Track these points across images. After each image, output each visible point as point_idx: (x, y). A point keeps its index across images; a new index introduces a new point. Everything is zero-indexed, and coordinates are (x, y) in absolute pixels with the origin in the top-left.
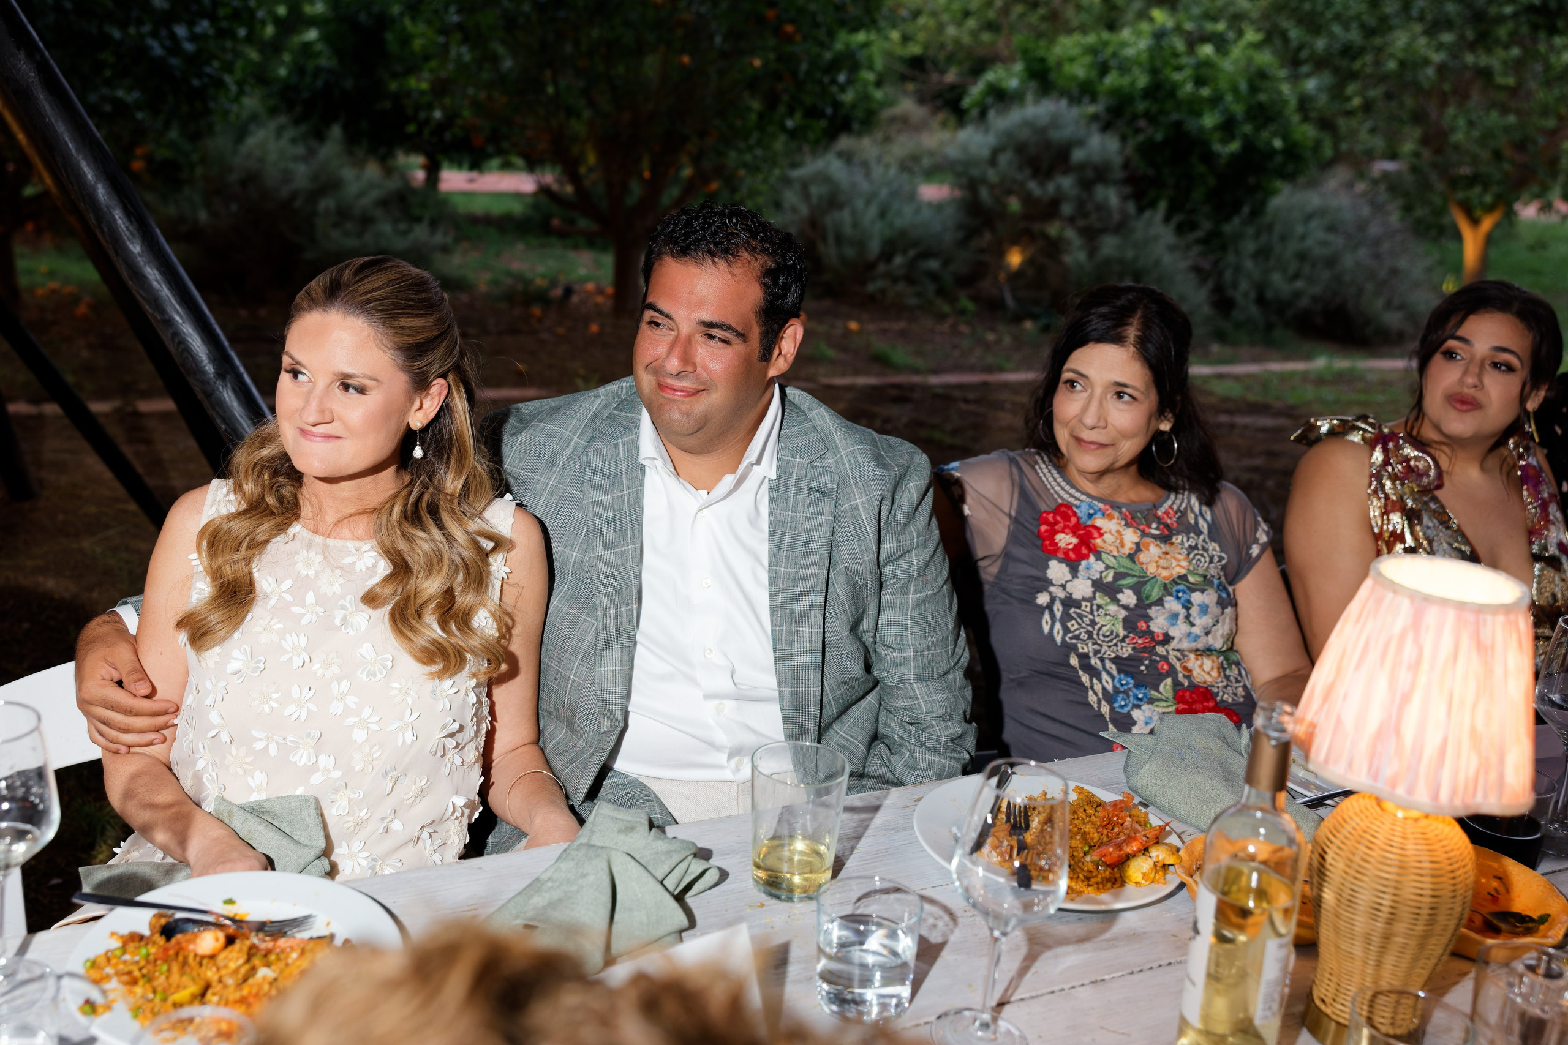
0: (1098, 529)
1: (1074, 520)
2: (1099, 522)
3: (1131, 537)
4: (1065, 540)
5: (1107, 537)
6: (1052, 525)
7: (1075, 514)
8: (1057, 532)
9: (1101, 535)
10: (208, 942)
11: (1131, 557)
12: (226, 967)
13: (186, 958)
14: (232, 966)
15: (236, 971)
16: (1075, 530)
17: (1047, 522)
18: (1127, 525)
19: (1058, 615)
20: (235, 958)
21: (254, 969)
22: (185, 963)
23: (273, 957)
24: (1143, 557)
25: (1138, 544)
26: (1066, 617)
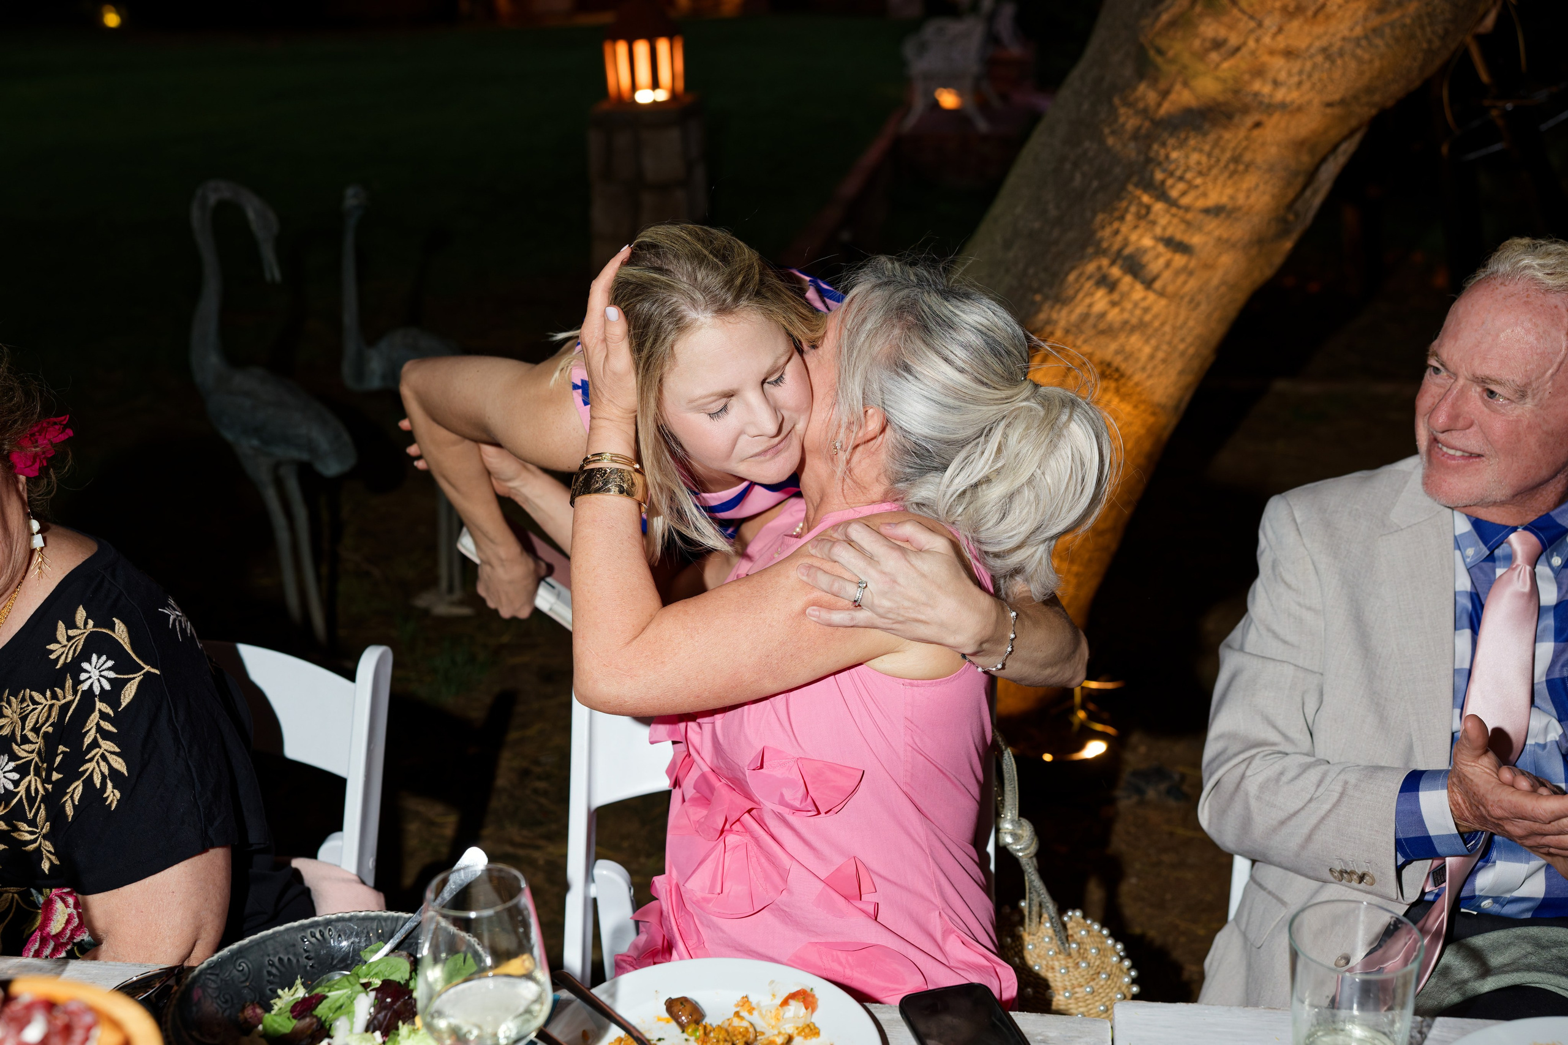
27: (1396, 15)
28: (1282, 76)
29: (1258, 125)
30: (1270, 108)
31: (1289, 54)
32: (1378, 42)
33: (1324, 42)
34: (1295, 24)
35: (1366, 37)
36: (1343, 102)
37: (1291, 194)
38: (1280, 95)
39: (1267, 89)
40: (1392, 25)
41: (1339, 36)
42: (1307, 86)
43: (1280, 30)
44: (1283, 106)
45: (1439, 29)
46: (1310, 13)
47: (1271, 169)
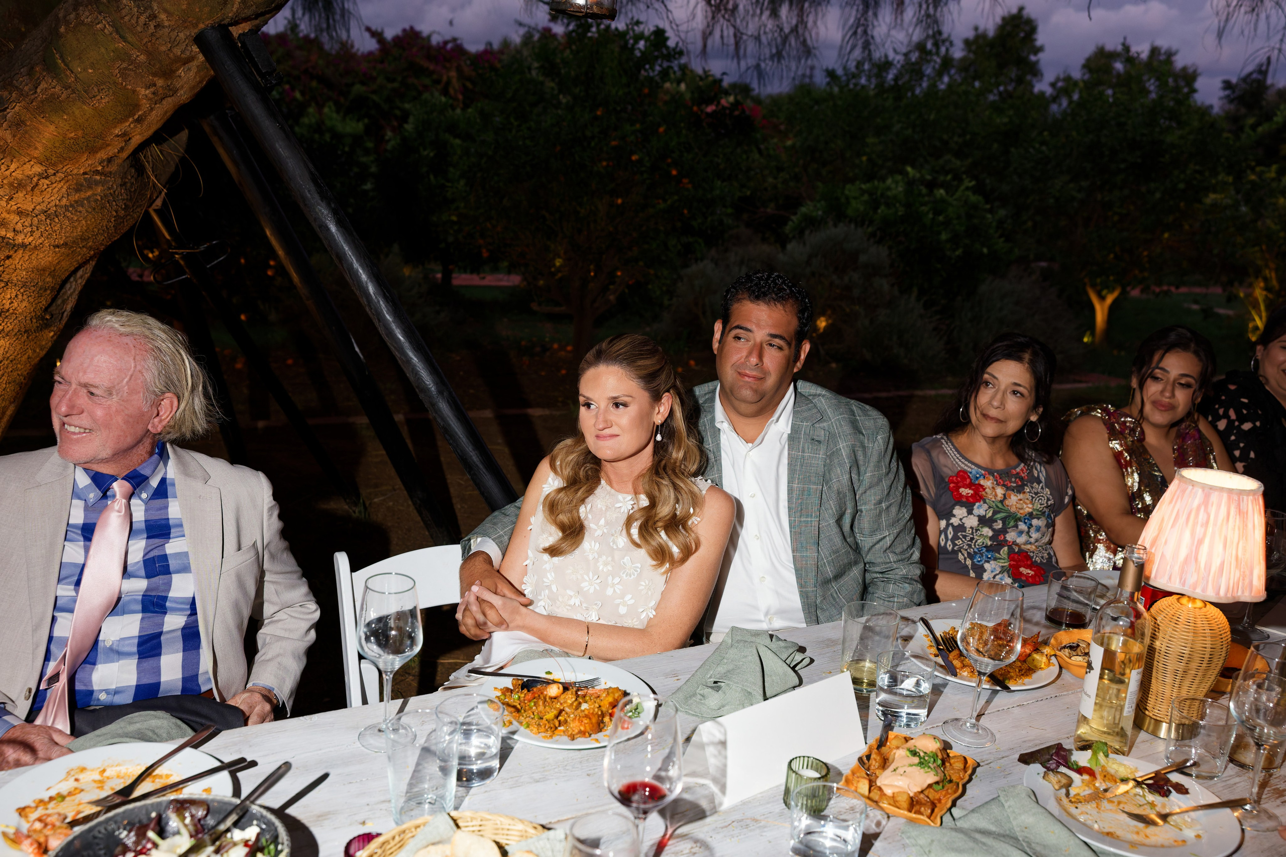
0: (982, 486)
1: (968, 481)
2: (982, 482)
3: (1000, 491)
4: (965, 491)
5: (987, 490)
6: (957, 483)
7: (969, 477)
8: (960, 487)
9: (984, 490)
10: (553, 690)
11: (1001, 502)
12: (565, 702)
13: (545, 698)
14: (569, 702)
15: (572, 704)
16: (970, 486)
17: (953, 482)
18: (998, 484)
19: (950, 536)
20: (570, 698)
21: (580, 704)
22: (545, 700)
23: (587, 698)
24: (1007, 502)
25: (1004, 495)
26: (955, 537)
27: (89, 193)
28: (19, 227)
29: (8, 257)
30: (15, 247)
31: (20, 213)
32: (80, 209)
33: (43, 207)
34: (20, 195)
35: (72, 206)
36: (65, 244)
37: (44, 303)
38: (20, 239)
39: (10, 235)
40: (88, 199)
41: (53, 204)
42: (37, 234)
43: (11, 198)
44: (24, 246)
45: (121, 203)
46: (29, 189)
47: (24, 285)
